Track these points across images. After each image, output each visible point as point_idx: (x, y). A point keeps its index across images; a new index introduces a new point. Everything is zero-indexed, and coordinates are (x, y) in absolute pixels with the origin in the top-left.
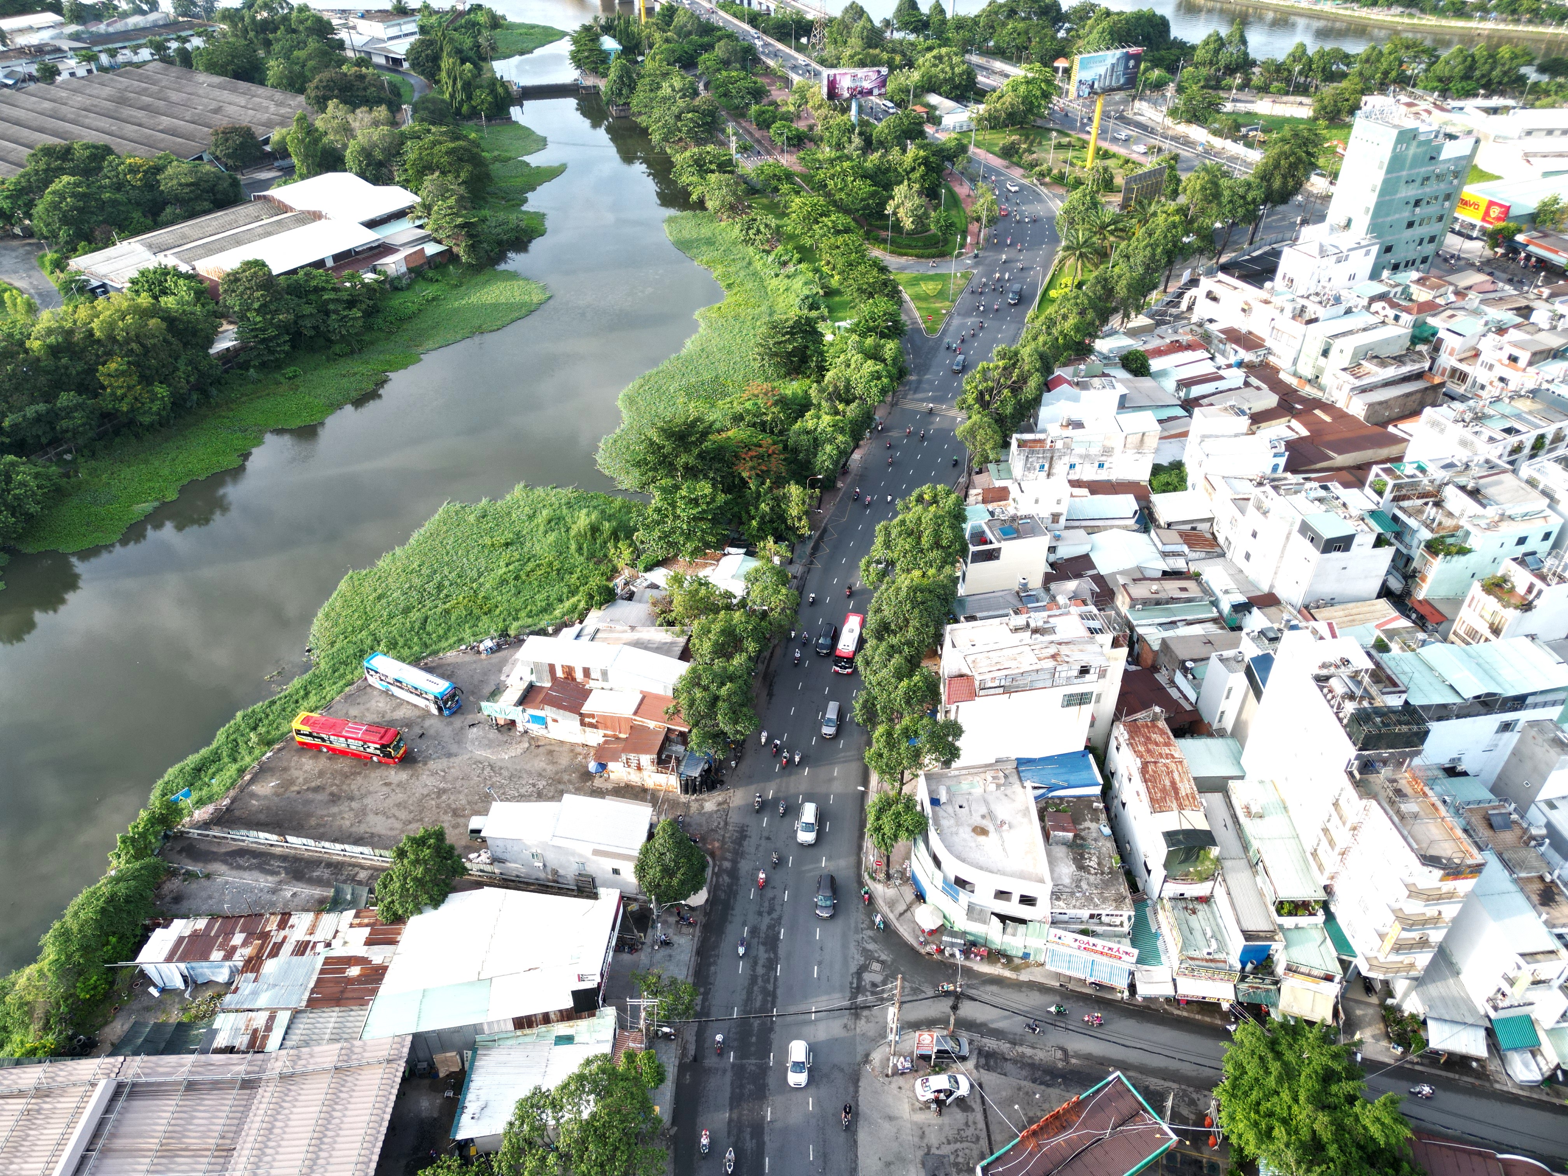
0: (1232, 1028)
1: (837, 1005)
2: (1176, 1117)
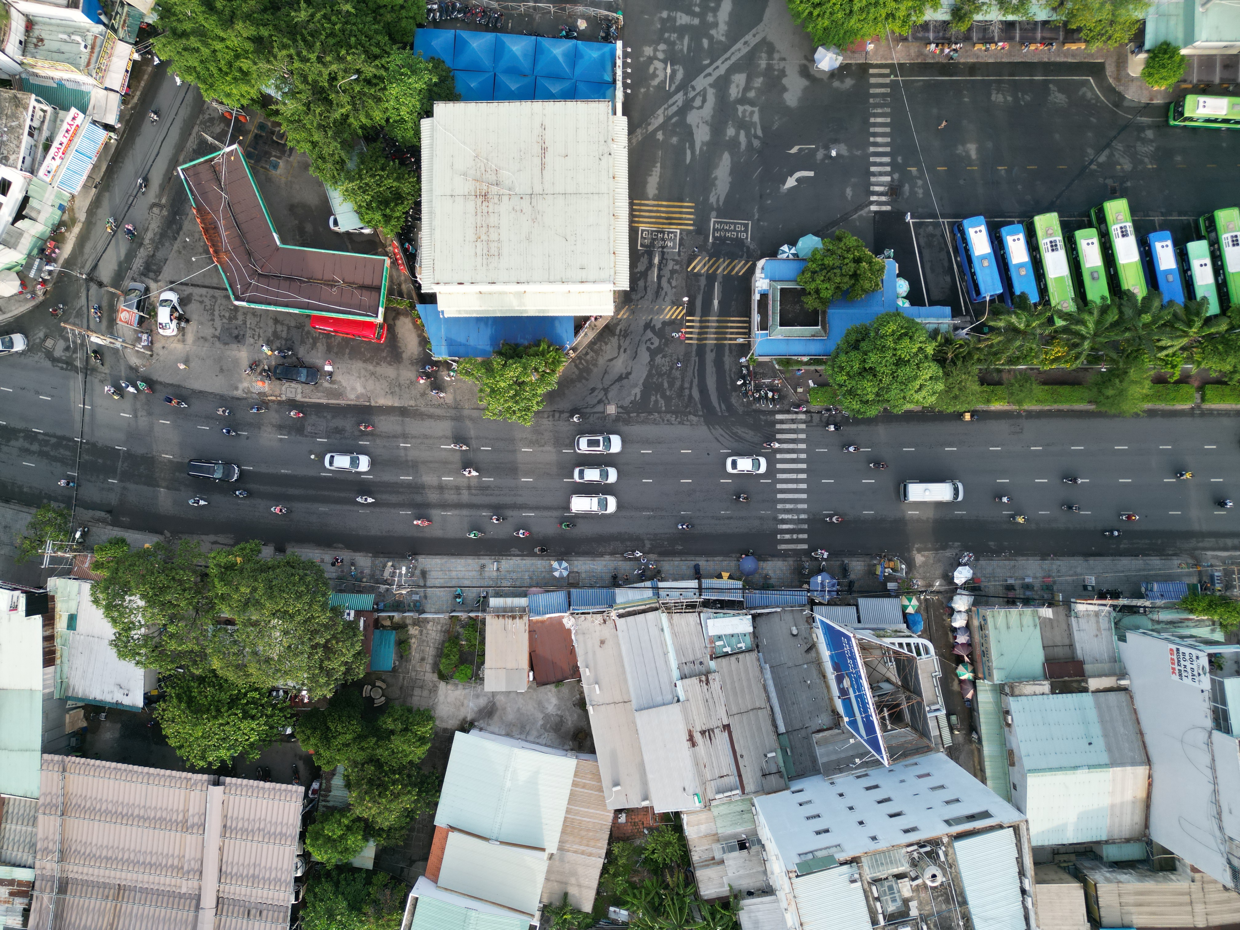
0: (156, 61)
1: (81, 385)
2: (220, 137)
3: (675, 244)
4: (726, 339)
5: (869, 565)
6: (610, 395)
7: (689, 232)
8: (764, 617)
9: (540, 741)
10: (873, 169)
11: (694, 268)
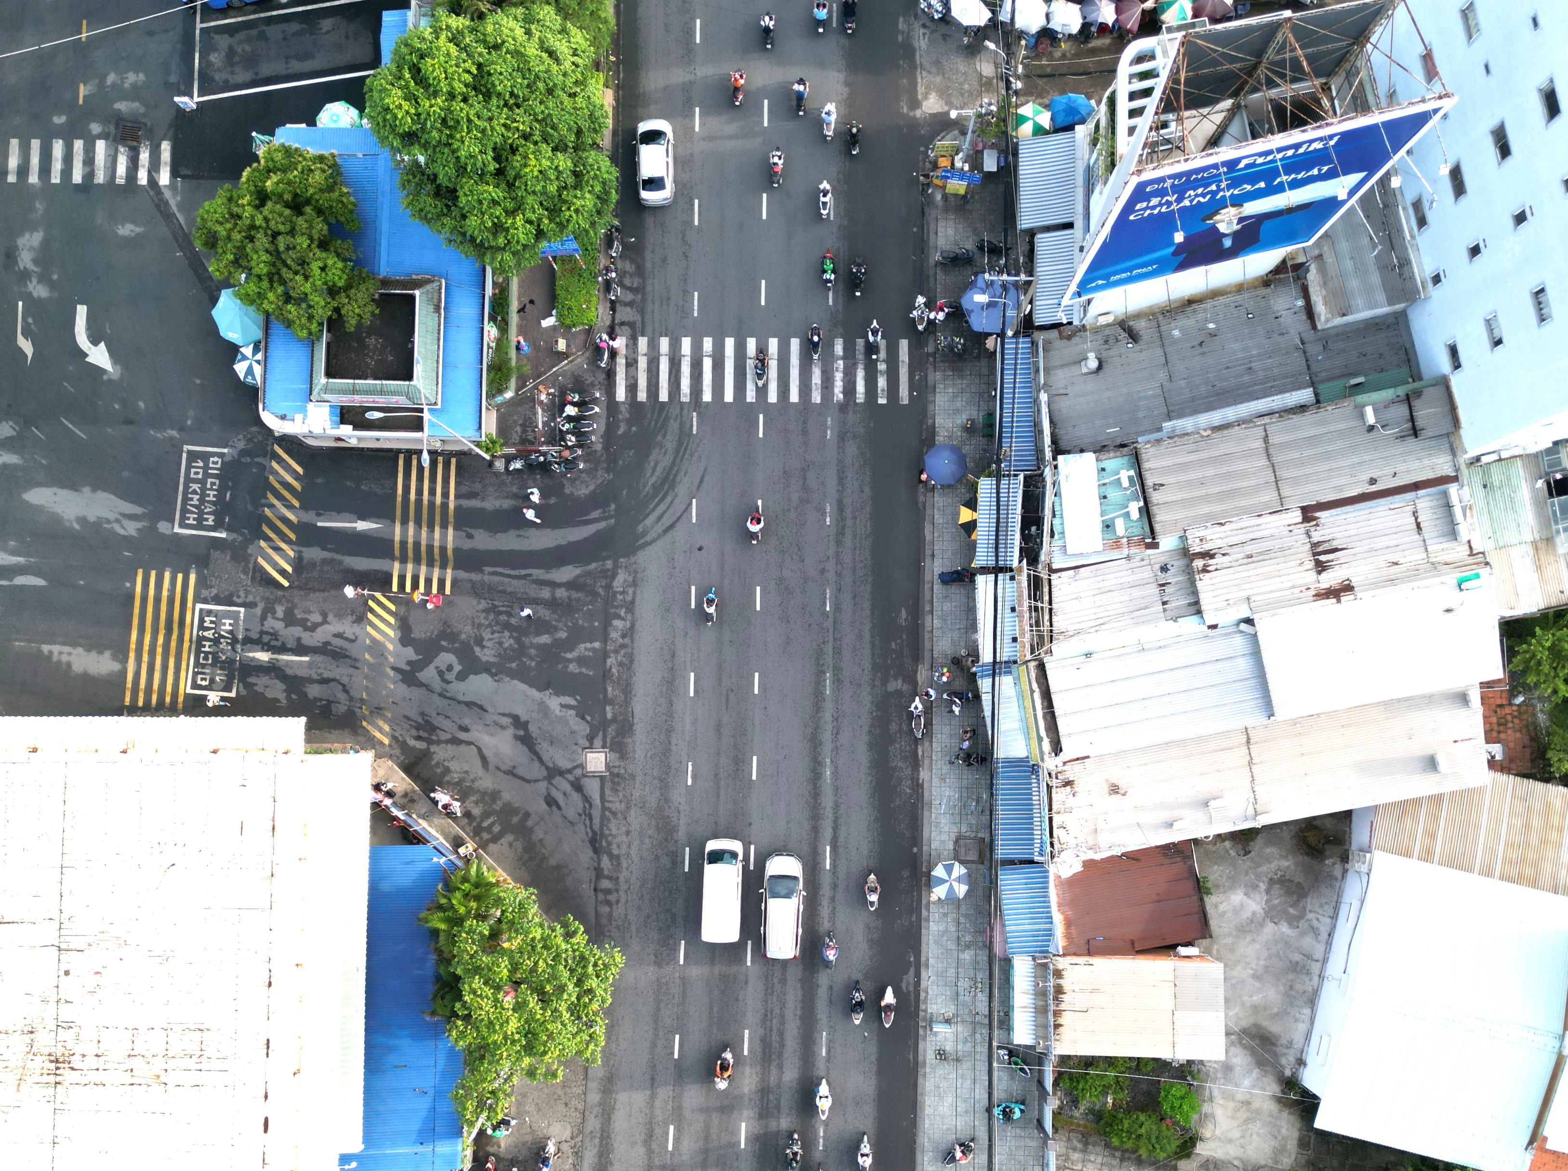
3: (227, 615)
4: (445, 506)
5: (946, 210)
6: (565, 764)
7: (202, 583)
8: (1060, 432)
9: (1324, 931)
10: (77, 177)
11: (282, 572)
